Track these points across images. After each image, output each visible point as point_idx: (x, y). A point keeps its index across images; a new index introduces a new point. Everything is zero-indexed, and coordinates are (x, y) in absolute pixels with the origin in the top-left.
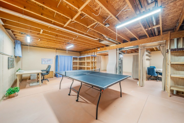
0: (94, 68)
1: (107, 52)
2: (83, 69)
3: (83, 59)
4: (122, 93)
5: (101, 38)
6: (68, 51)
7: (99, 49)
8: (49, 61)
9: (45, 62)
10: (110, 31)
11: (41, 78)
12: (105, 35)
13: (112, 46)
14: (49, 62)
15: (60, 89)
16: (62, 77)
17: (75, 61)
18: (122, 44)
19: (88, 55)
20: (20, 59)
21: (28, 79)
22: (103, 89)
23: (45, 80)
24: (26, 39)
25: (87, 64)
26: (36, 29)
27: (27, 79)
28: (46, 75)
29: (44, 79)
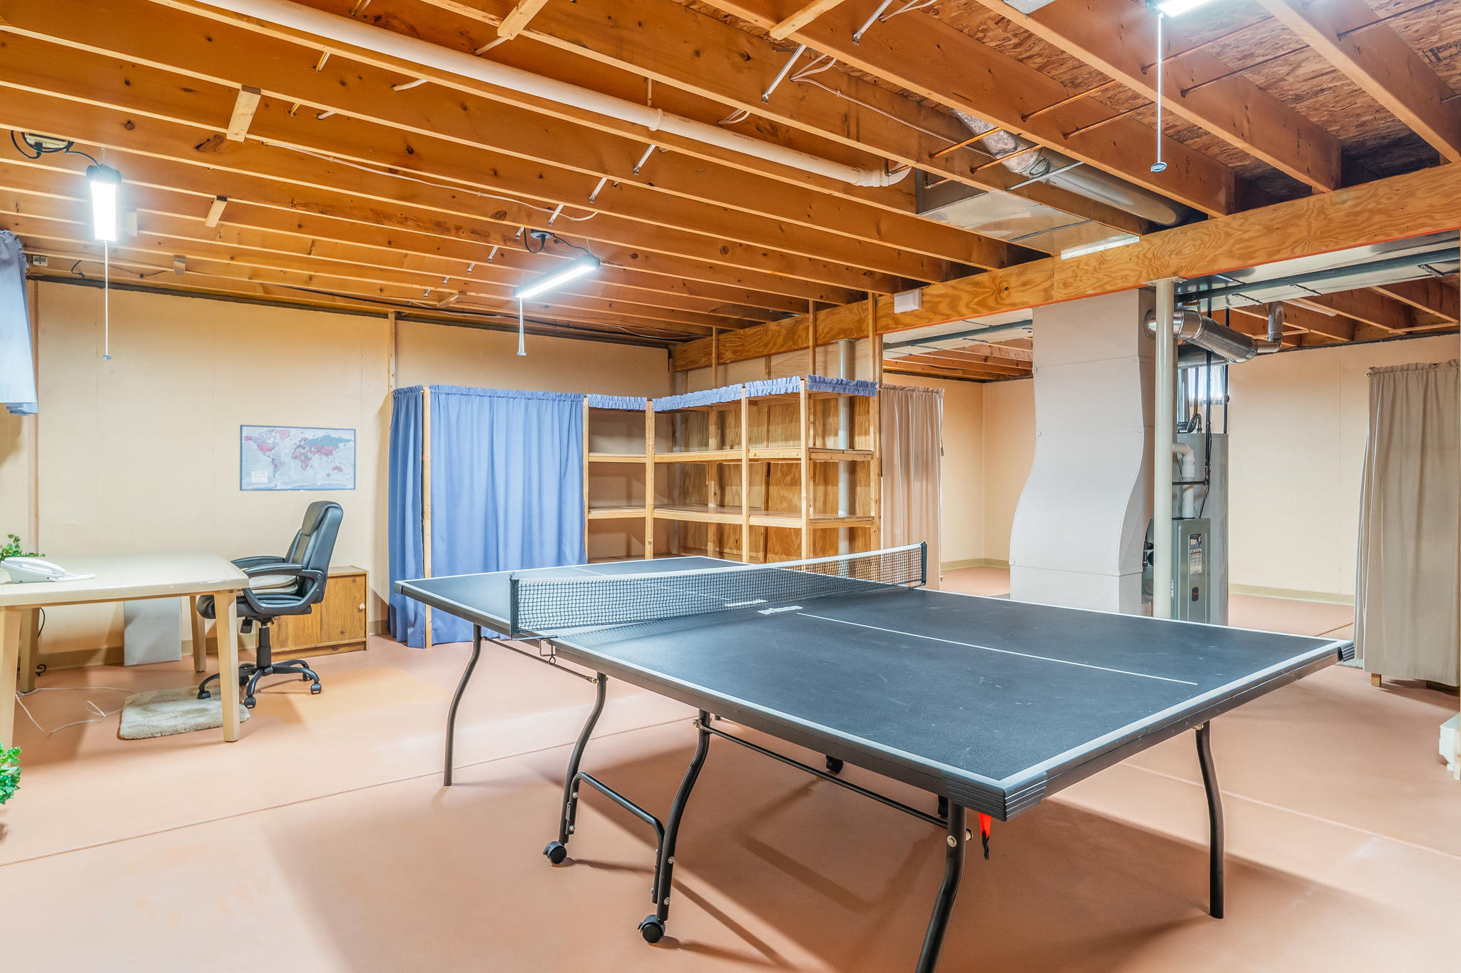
0: (852, 534)
1: (1020, 333)
2: (711, 546)
3: (713, 429)
4: (1226, 870)
5: (948, 164)
6: (538, 328)
7: (906, 303)
8: (316, 460)
9: (276, 464)
10: (1057, 56)
11: (242, 647)
12: (992, 122)
13: (1078, 261)
14: (319, 469)
15: (448, 782)
16: (469, 648)
17: (615, 453)
18: (1220, 219)
19: (769, 375)
20: (17, 430)
21: (101, 655)
22: (995, 803)
23: (277, 670)
24: (83, 212)
25: (760, 489)
26: (189, 88)
27: (91, 653)
28: (290, 620)
29: (262, 667)
